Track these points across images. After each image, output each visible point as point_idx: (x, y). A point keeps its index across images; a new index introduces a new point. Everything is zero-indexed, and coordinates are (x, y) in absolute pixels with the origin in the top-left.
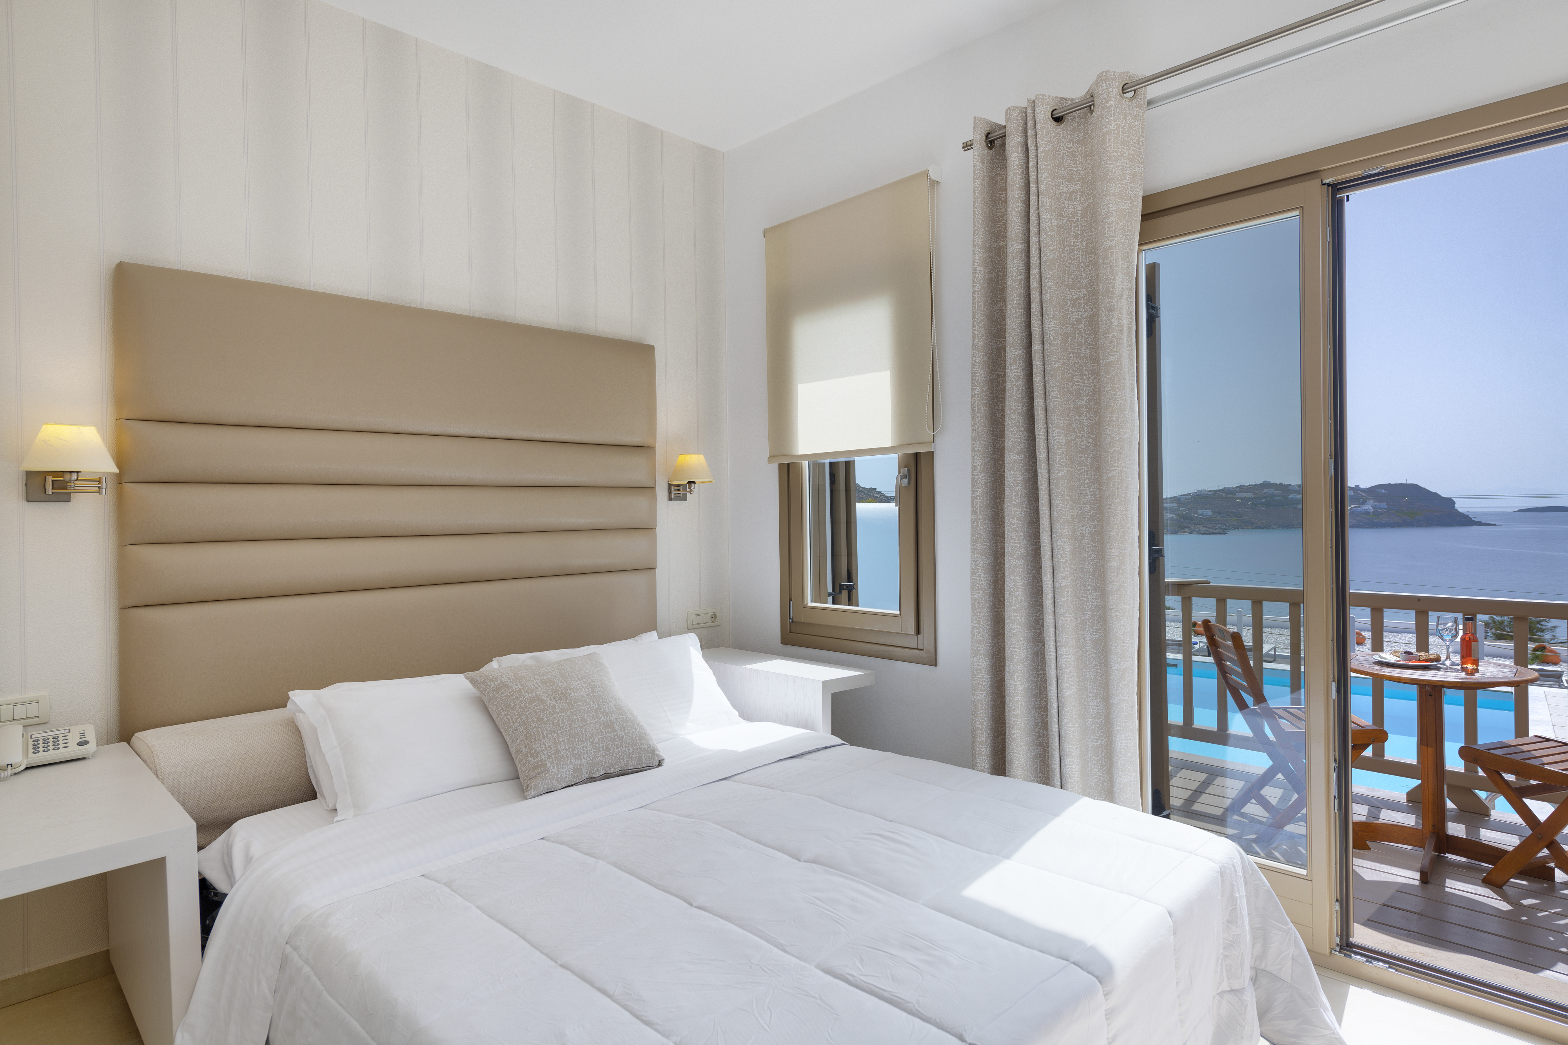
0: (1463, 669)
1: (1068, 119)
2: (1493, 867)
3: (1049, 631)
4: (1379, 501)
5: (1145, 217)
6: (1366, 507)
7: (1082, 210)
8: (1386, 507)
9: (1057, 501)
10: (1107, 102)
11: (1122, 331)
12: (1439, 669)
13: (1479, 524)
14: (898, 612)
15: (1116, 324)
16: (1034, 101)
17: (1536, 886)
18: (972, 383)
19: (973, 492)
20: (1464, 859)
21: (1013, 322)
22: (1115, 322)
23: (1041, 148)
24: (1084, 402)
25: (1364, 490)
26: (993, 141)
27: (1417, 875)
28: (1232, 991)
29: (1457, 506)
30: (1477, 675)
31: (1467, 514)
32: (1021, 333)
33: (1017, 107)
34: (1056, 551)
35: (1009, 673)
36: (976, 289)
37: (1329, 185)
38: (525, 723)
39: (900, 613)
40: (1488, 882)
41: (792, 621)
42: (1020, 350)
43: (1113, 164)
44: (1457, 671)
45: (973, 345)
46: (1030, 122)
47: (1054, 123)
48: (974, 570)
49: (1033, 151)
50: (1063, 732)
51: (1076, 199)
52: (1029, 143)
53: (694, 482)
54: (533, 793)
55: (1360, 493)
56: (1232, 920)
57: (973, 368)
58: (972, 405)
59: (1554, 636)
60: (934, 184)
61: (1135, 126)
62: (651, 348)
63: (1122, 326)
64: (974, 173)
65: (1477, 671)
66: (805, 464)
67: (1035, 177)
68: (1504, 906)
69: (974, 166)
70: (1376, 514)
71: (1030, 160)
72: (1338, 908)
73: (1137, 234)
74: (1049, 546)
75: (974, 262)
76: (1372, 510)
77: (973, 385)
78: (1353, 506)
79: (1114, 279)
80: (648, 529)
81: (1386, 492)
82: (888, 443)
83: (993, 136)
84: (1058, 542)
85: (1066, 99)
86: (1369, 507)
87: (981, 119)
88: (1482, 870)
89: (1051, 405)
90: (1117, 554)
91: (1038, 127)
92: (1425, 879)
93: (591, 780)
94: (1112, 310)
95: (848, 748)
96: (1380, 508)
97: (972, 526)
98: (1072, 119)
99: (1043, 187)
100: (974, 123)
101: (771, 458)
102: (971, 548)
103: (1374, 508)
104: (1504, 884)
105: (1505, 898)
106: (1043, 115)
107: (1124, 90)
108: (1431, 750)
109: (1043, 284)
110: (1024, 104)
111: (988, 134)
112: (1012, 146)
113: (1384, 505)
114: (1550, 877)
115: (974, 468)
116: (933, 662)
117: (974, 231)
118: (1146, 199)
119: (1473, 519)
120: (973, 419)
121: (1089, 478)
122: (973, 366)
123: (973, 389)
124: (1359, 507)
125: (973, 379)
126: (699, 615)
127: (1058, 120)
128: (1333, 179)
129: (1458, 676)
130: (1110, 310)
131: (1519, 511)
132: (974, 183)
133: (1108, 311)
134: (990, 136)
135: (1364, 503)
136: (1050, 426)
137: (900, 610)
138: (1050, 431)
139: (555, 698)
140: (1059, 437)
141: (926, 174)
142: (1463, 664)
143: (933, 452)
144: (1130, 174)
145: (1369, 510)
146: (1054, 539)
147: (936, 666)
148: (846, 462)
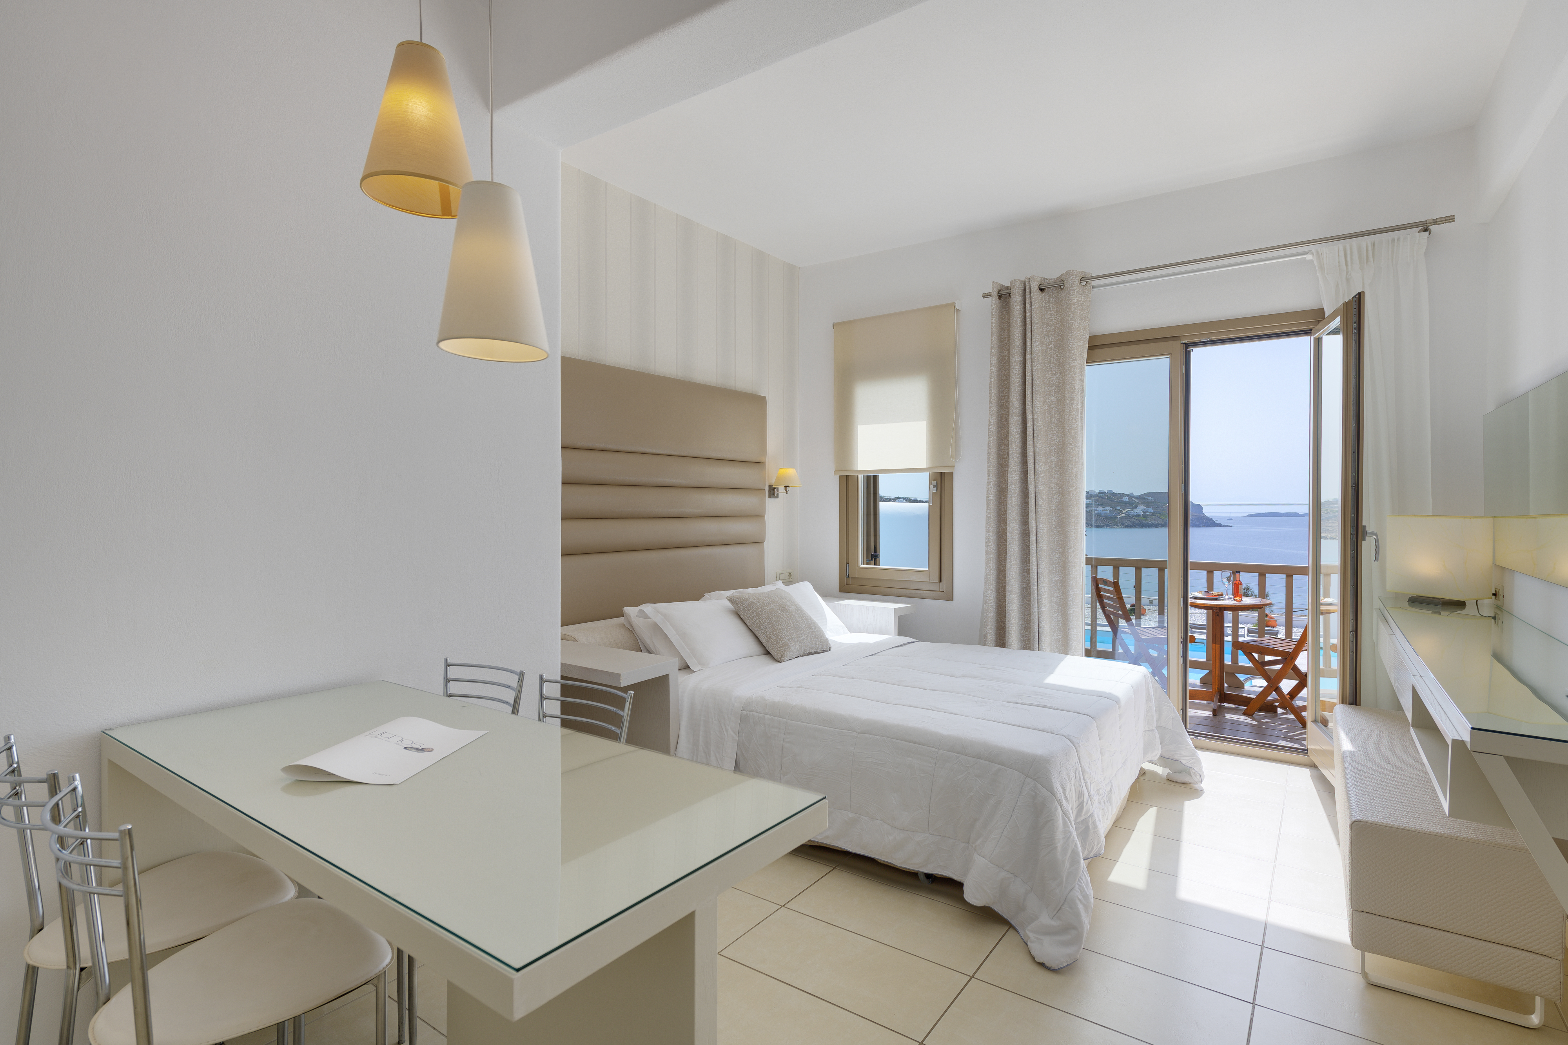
0: (1234, 600)
1: (1047, 290)
2: (1246, 708)
3: (1034, 575)
4: (1148, 506)
5: (1090, 348)
6: (1136, 511)
7: (1054, 341)
8: (1152, 511)
9: (1040, 503)
10: (1072, 287)
11: (1078, 411)
12: (1222, 600)
13: (1220, 525)
14: (927, 569)
15: (1075, 408)
16: (1030, 279)
17: (1269, 715)
18: (989, 434)
19: (988, 497)
20: (1233, 706)
21: (1015, 401)
22: (1075, 407)
23: (1034, 306)
24: (1053, 448)
25: (1135, 497)
26: (1001, 295)
27: (1211, 713)
28: (1149, 730)
29: (1204, 511)
30: (1242, 602)
31: (1211, 518)
32: (1019, 408)
33: (1019, 280)
34: (1039, 531)
35: (1009, 599)
36: (992, 380)
37: (1184, 344)
38: (770, 623)
39: (929, 569)
40: (1245, 713)
41: (847, 576)
42: (1019, 417)
43: (1075, 321)
44: (1232, 600)
45: (990, 413)
46: (1027, 291)
47: (1040, 292)
48: (987, 543)
49: (1029, 307)
50: (1041, 631)
51: (1051, 335)
52: (1027, 302)
53: (788, 486)
54: (786, 658)
55: (1134, 499)
56: (1148, 700)
57: (989, 426)
58: (988, 447)
59: (1272, 611)
60: (958, 310)
61: (1086, 301)
62: (763, 399)
63: (1078, 409)
64: (992, 314)
65: (1242, 600)
66: (861, 477)
67: (1030, 322)
68: (1255, 723)
69: (992, 310)
70: (1145, 516)
71: (1027, 312)
72: (1181, 713)
73: (1086, 357)
74: (1035, 528)
75: (991, 365)
76: (1141, 513)
77: (989, 435)
78: (1128, 510)
79: (1075, 383)
80: (758, 516)
81: (1153, 499)
82: (924, 465)
83: (1002, 292)
84: (1040, 526)
85: (1046, 279)
86: (1139, 510)
87: (996, 283)
88: (1241, 710)
89: (1037, 449)
90: (1074, 532)
91: (1032, 294)
92: (1215, 714)
93: (804, 655)
94: (1074, 400)
95: (920, 643)
96: (1148, 512)
97: (987, 516)
98: (1049, 290)
99: (1034, 328)
100: (993, 285)
101: (836, 472)
102: (986, 529)
103: (1143, 512)
104: (1253, 714)
105: (1254, 719)
106: (1035, 288)
107: (1081, 281)
108: (1217, 646)
109: (1033, 382)
110: (1023, 279)
111: (999, 291)
112: (1016, 302)
113: (1151, 509)
114: (1276, 711)
115: (989, 483)
116: (951, 598)
117: (992, 347)
118: (1091, 338)
119: (1216, 522)
120: (989, 455)
121: (1055, 491)
122: (990, 424)
123: (989, 438)
124: (1133, 510)
125: (989, 432)
126: (783, 574)
127: (1042, 290)
128: (1186, 341)
129: (1232, 603)
130: (1072, 400)
131: (1248, 516)
132: (992, 319)
133: (1071, 400)
134: (1000, 292)
135: (1136, 508)
136: (1036, 461)
137: (929, 568)
138: (1036, 464)
139: (782, 610)
140: (1041, 467)
141: (953, 304)
142: (1234, 597)
143: (952, 473)
144: (1083, 327)
145: (1139, 514)
146: (1037, 524)
147: (952, 601)
148: (874, 476)
